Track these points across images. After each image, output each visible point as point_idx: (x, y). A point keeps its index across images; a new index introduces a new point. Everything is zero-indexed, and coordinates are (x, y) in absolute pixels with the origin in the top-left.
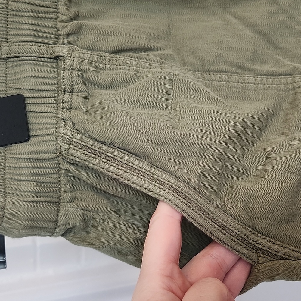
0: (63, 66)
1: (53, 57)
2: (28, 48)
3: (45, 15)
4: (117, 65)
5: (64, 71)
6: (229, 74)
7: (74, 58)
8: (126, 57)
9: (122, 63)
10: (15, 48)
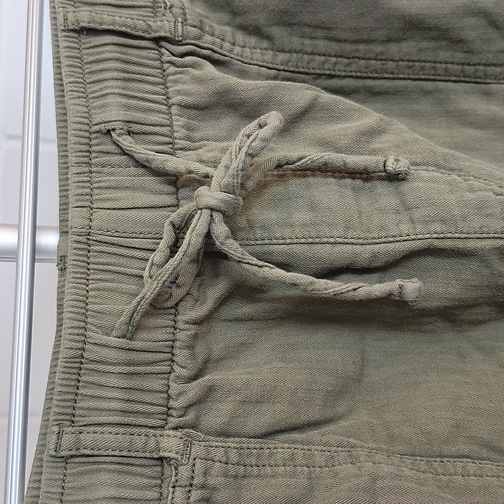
0: (173, 479)
1: (156, 456)
2: (111, 439)
3: (148, 369)
4: (271, 465)
5: (174, 487)
6: (477, 462)
7: (194, 459)
8: (287, 445)
9: (280, 462)
10: (87, 438)
